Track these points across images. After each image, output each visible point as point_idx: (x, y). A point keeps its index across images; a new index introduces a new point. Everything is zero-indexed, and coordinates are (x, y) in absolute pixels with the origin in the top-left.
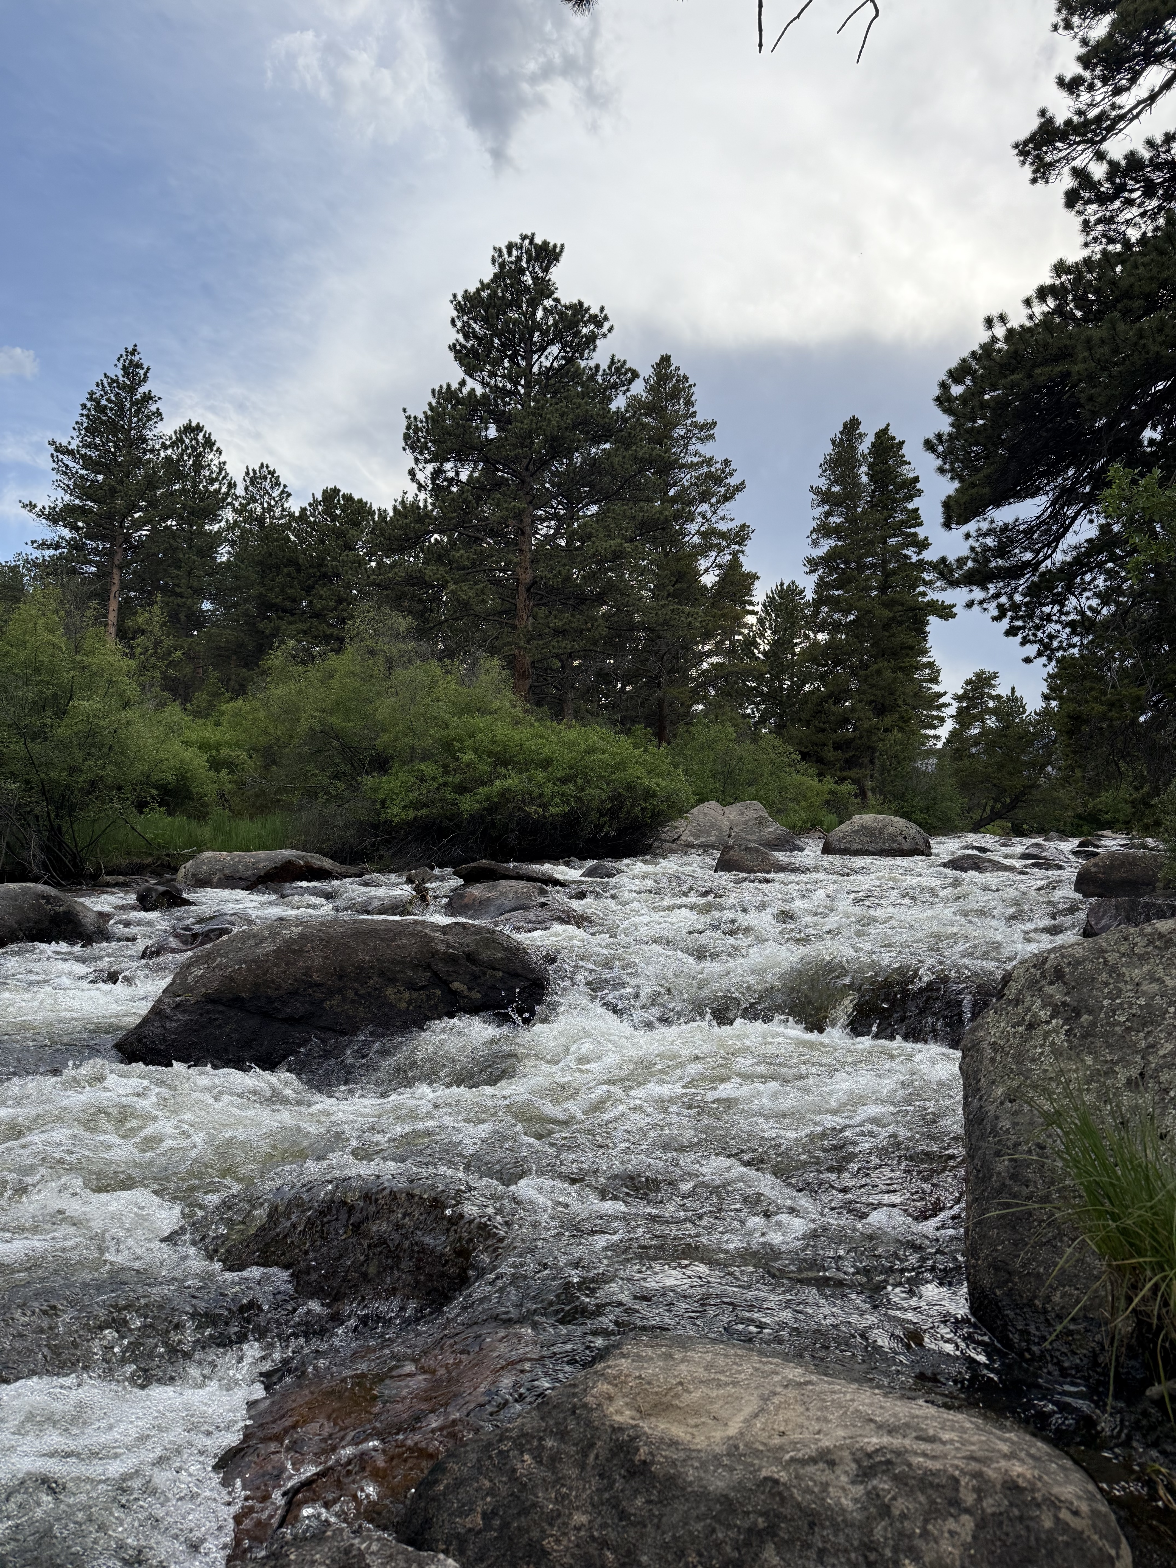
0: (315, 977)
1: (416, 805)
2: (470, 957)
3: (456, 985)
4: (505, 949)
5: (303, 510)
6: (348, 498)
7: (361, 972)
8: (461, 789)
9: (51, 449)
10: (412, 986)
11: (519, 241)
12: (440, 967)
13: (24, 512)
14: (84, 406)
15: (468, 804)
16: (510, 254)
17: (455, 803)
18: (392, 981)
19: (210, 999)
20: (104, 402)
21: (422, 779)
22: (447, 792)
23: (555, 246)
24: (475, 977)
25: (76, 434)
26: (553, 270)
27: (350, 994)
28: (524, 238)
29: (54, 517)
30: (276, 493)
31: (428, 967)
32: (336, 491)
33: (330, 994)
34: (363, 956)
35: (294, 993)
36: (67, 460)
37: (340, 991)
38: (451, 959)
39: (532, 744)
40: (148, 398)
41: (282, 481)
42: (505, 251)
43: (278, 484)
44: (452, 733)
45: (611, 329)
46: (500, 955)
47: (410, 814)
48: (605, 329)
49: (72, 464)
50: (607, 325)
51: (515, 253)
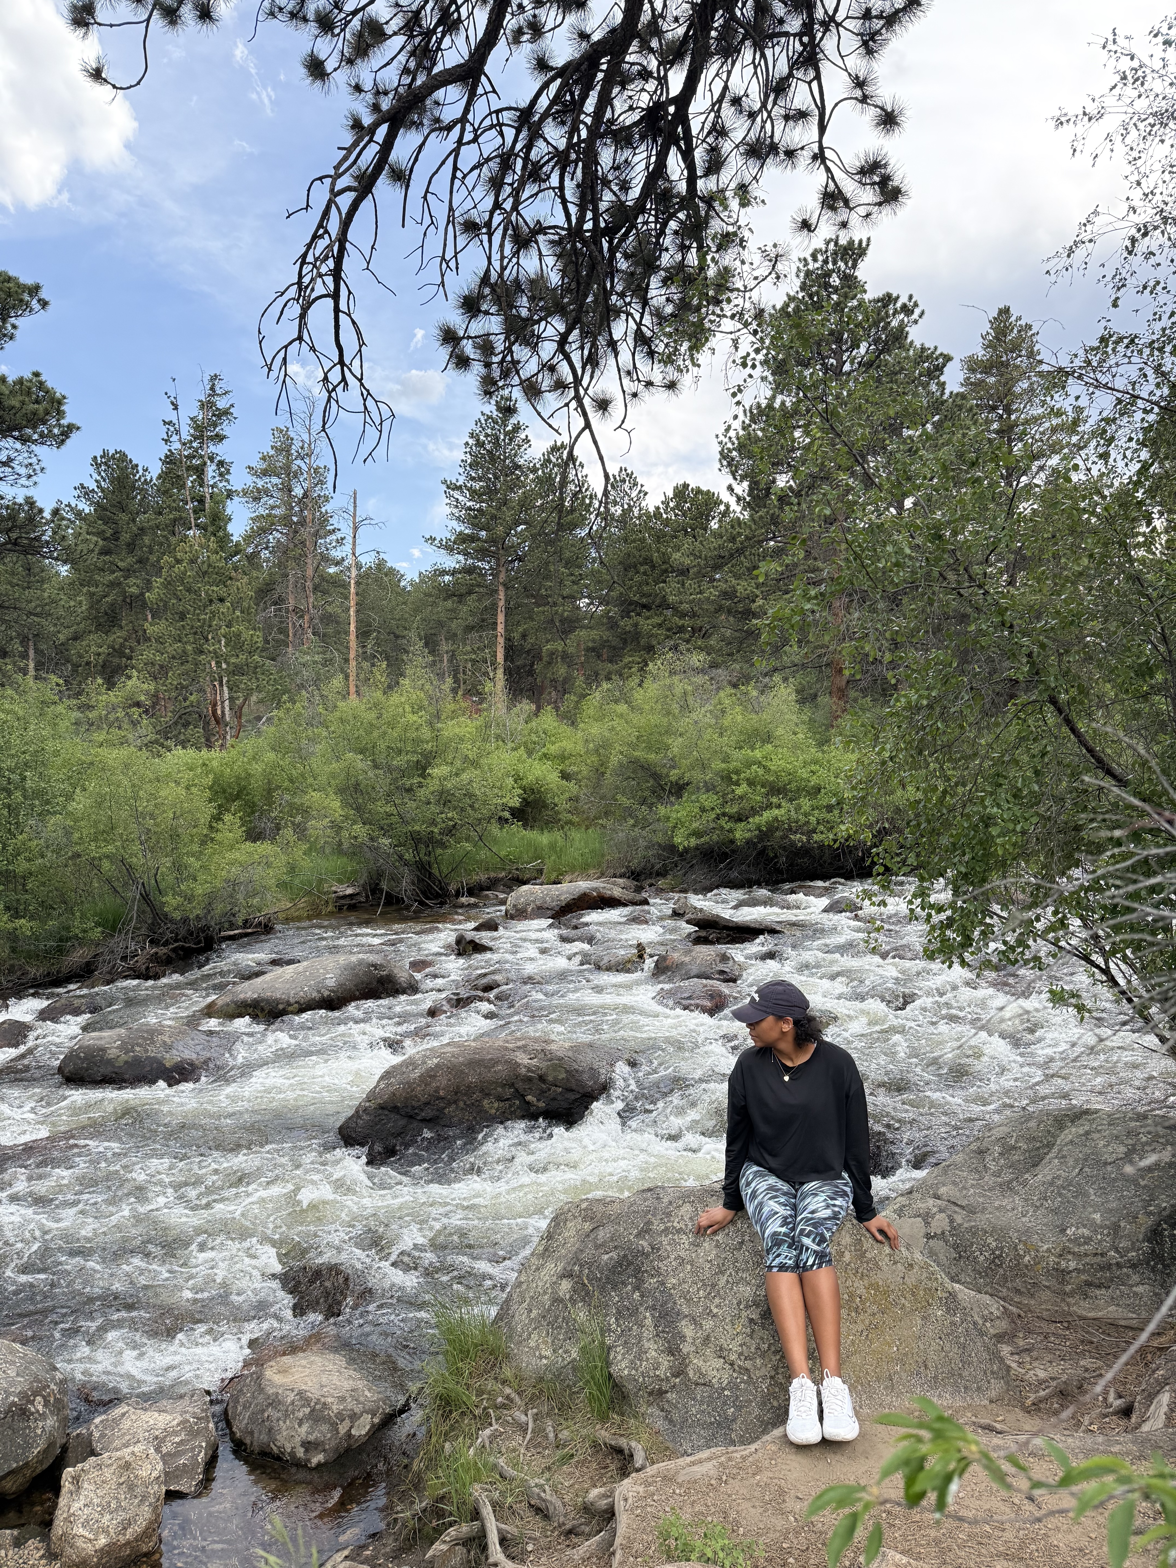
0: (442, 1093)
1: (697, 834)
2: (542, 1078)
3: (529, 1098)
4: (567, 1071)
5: (658, 508)
6: (698, 491)
7: (470, 1089)
8: (739, 818)
9: (444, 487)
10: (500, 1099)
11: (824, 248)
12: (520, 1085)
13: (427, 545)
14: (467, 444)
15: (741, 833)
16: (815, 260)
17: (730, 831)
18: (488, 1095)
19: (382, 1107)
20: (482, 438)
21: (703, 810)
22: (723, 822)
23: (861, 242)
24: (543, 1092)
25: (462, 470)
26: (861, 265)
27: (461, 1104)
28: (828, 243)
29: (448, 548)
30: (634, 494)
31: (512, 1085)
32: (686, 486)
33: (449, 1104)
34: (472, 1079)
35: (427, 1104)
36: (457, 494)
37: (455, 1102)
38: (530, 1080)
39: (804, 773)
40: (517, 428)
41: (640, 481)
42: (810, 259)
43: (636, 484)
44: (733, 765)
45: (922, 315)
46: (564, 1075)
47: (693, 842)
48: (915, 316)
49: (461, 498)
50: (917, 311)
51: (820, 258)
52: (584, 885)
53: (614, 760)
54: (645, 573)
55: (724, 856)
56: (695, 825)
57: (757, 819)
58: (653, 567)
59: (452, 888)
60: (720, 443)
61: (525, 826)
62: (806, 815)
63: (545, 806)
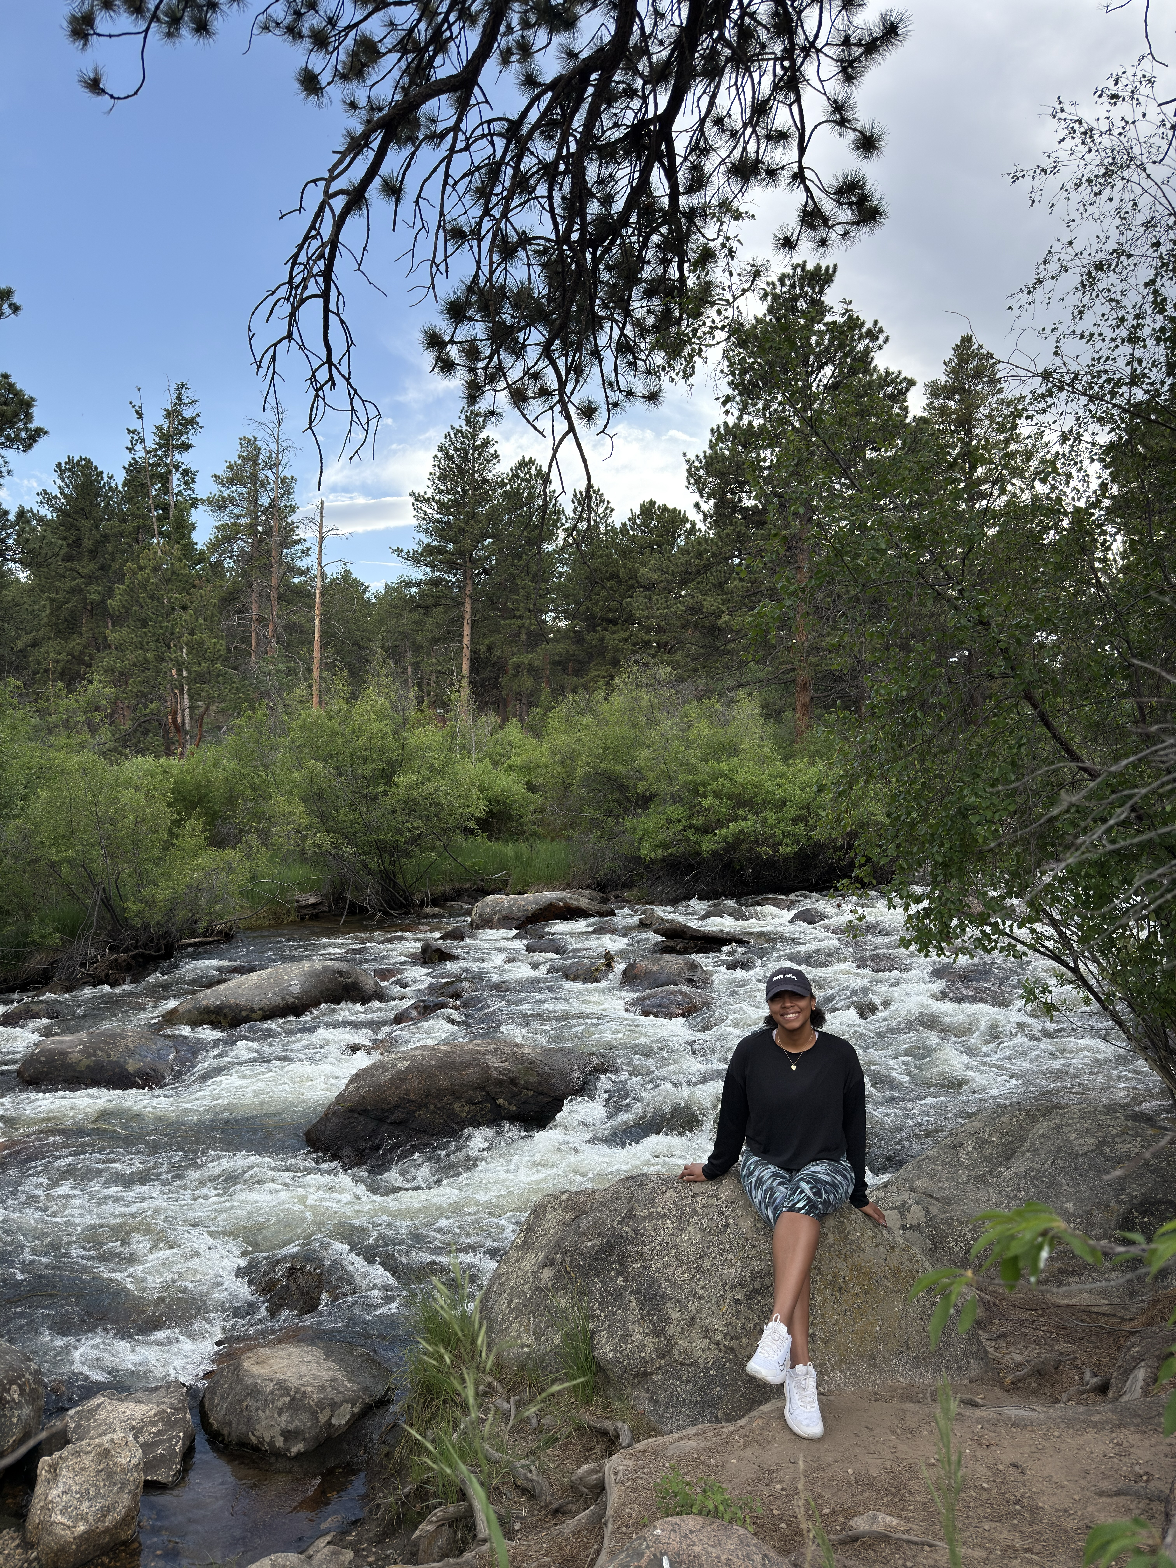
0: (412, 1097)
1: (664, 846)
2: (513, 1081)
3: (500, 1101)
4: (539, 1075)
5: (624, 525)
6: (665, 509)
7: (441, 1093)
8: (705, 830)
9: (412, 500)
10: (471, 1102)
11: (791, 272)
12: (491, 1088)
13: (394, 556)
14: (436, 457)
15: (707, 845)
16: (783, 284)
17: (697, 843)
18: (459, 1098)
19: (352, 1110)
20: (451, 452)
21: (670, 822)
22: (689, 833)
23: (828, 268)
24: (514, 1095)
25: (430, 483)
26: (828, 291)
27: (432, 1107)
28: (795, 268)
29: (415, 559)
30: (601, 510)
31: (483, 1088)
32: (652, 503)
33: (420, 1107)
34: (443, 1082)
35: (397, 1106)
36: (424, 507)
37: (426, 1105)
38: (500, 1083)
39: (770, 786)
40: (486, 442)
41: (606, 497)
42: (777, 283)
43: (602, 501)
44: (699, 777)
45: (886, 340)
46: (535, 1079)
47: (660, 853)
48: (880, 341)
49: (429, 511)
50: (882, 338)
51: (788, 282)
52: (551, 895)
53: (580, 772)
54: (611, 588)
55: (691, 867)
56: (661, 837)
57: (724, 831)
58: (620, 583)
59: (417, 898)
60: (688, 461)
61: (490, 837)
62: (772, 827)
63: (510, 818)
